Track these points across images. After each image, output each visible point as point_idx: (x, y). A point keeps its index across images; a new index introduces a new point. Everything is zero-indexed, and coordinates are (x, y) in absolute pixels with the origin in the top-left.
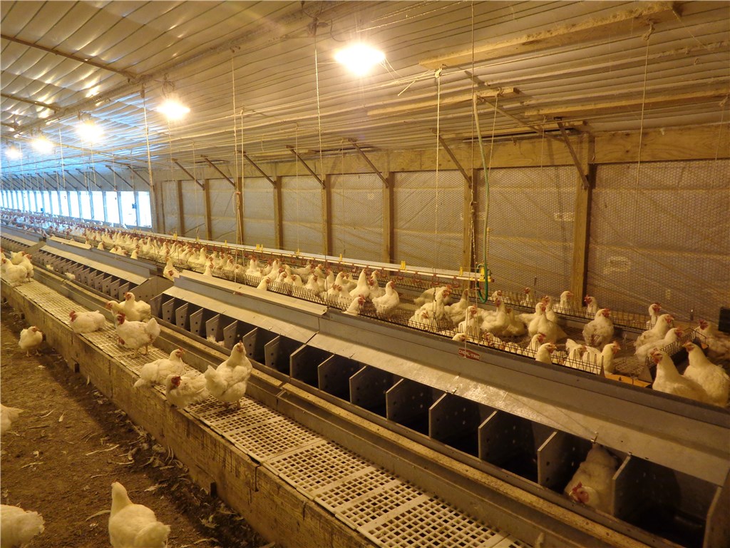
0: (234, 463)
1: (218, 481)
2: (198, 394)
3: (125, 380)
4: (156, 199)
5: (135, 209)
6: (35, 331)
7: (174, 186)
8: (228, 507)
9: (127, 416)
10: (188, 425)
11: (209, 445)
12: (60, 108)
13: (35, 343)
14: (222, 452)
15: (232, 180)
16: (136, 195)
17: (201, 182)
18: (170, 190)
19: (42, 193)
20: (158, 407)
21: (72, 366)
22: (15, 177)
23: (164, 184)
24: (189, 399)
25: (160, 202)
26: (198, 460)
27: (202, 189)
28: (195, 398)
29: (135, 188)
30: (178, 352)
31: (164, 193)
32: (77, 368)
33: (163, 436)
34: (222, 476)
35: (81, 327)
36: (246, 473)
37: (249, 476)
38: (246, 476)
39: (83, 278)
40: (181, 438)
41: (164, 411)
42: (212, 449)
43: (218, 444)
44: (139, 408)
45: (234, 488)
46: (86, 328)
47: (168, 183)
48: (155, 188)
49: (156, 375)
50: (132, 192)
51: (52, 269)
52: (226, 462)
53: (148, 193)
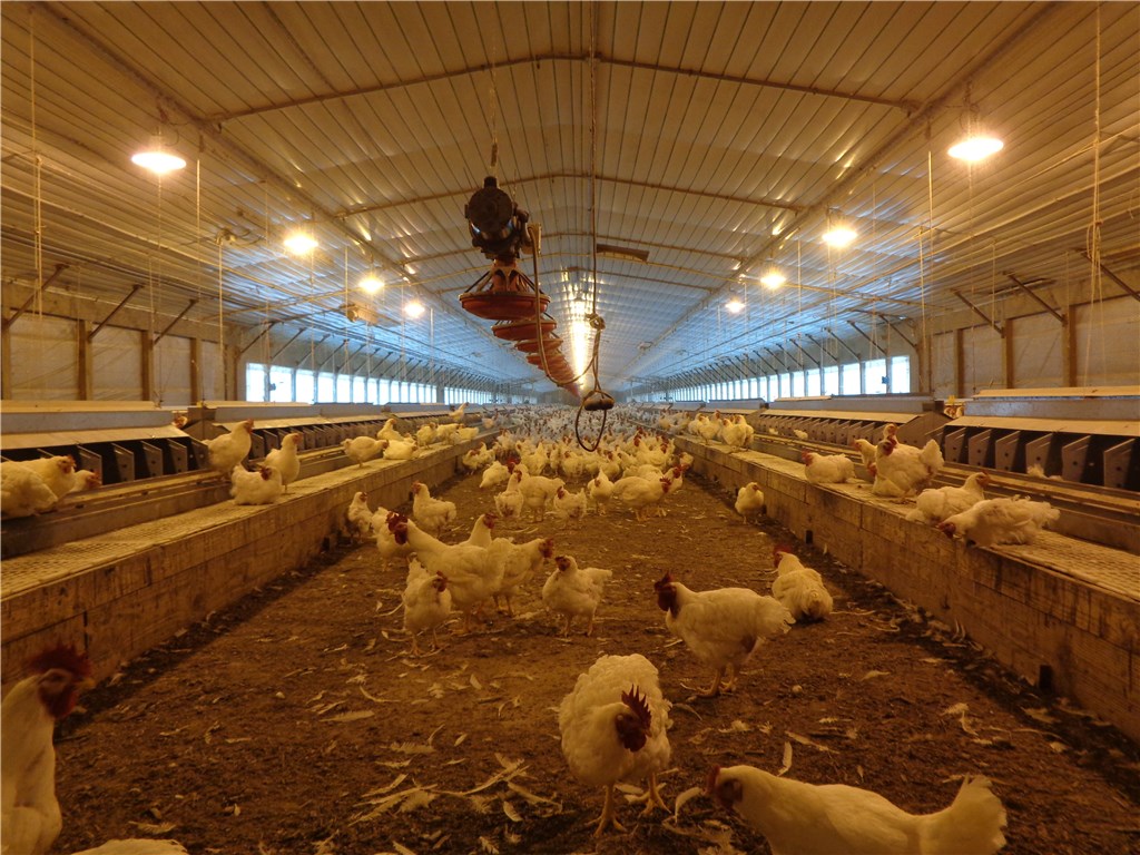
0: (1096, 611)
1: (1054, 664)
2: (1019, 528)
3: (887, 527)
4: (921, 363)
5: (885, 385)
6: (755, 488)
7: (951, 339)
8: (1076, 702)
9: (884, 589)
10: (1000, 571)
11: (1042, 592)
12: (804, 208)
13: (753, 505)
14: (1070, 597)
15: (1059, 313)
16: (888, 364)
17: (999, 326)
18: (945, 349)
19: (758, 381)
20: (943, 552)
21: (802, 536)
22: (728, 363)
23: (933, 340)
24: (1001, 532)
25: (926, 369)
26: (1014, 634)
27: (999, 335)
28: (1012, 533)
29: (886, 354)
30: (981, 477)
31: (933, 354)
32: (810, 535)
33: (947, 607)
34: (1065, 652)
35: (820, 475)
36: (1124, 624)
37: (1132, 628)
38: (1123, 631)
39: (819, 434)
40: (981, 603)
41: (954, 556)
42: (1047, 598)
43: (1060, 585)
44: (906, 571)
45: (1090, 670)
46: (827, 477)
47: (940, 338)
48: (918, 348)
49: (941, 507)
50: (884, 361)
51: (776, 433)
52: (1078, 614)
53: (908, 358)
